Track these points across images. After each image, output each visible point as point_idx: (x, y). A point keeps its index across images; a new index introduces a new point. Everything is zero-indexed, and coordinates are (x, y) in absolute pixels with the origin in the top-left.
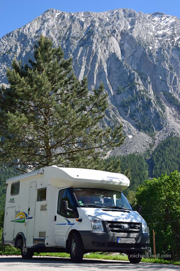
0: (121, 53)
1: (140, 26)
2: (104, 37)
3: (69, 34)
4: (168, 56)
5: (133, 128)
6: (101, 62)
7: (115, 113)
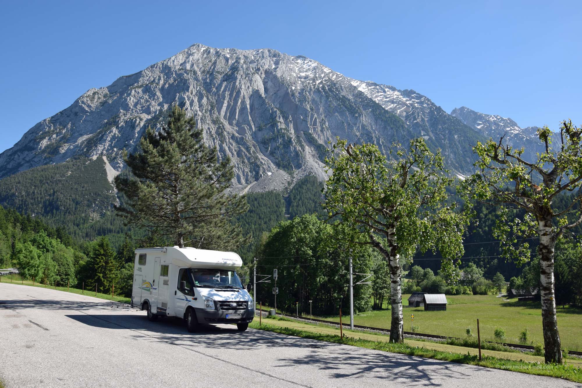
0: (265, 90)
1: (284, 67)
2: (249, 74)
3: (214, 68)
4: (309, 97)
5: (272, 165)
6: (244, 98)
7: (256, 150)
